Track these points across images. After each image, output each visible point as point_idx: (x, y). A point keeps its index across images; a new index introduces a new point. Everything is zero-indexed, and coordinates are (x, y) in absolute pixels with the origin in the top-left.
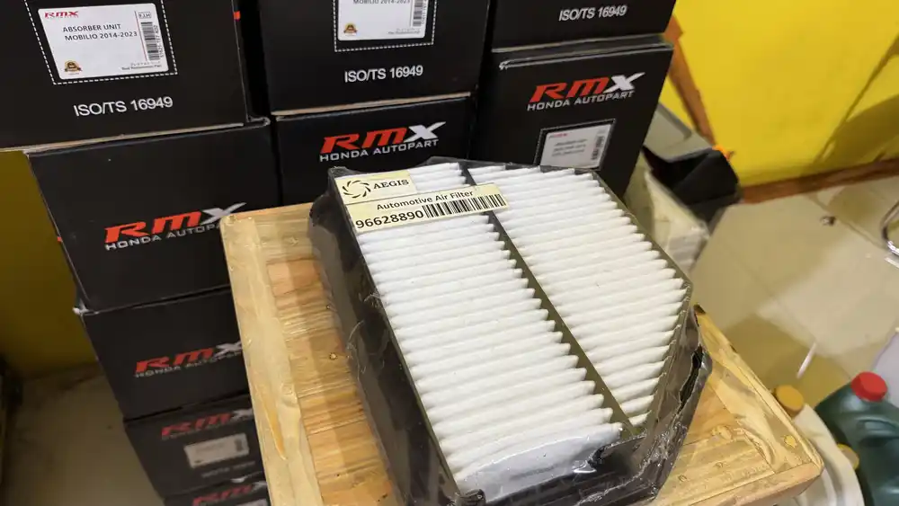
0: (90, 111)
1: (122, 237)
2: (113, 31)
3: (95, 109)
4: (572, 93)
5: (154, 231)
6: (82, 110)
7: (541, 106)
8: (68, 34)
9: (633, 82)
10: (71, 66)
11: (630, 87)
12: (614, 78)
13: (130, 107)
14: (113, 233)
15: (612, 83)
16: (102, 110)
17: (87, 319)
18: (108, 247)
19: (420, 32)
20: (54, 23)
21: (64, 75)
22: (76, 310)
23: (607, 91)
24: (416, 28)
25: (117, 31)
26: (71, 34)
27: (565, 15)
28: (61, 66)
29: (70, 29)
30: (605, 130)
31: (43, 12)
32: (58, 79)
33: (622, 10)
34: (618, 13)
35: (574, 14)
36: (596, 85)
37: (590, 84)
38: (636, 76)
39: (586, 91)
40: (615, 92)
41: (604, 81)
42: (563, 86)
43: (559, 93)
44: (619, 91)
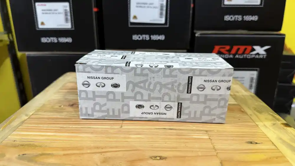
2: (56, 12)
3: (48, 40)
4: (233, 51)
6: (44, 40)
8: (43, 12)
9: (265, 50)
10: (43, 24)
11: (264, 53)
12: (255, 47)
13: (58, 41)
15: (253, 50)
16: (50, 41)
19: (163, 21)
20: (40, 7)
21: (40, 26)
23: (252, 53)
24: (161, 19)
26: (45, 12)
27: (227, 18)
28: (39, 23)
29: (44, 10)
30: (254, 74)
31: (37, 4)
32: (38, 28)
33: (255, 18)
34: (253, 19)
35: (232, 18)
36: (246, 49)
37: (242, 48)
38: (267, 47)
39: (240, 52)
40: (256, 54)
41: (249, 48)
42: (228, 48)
43: (227, 51)
44: (258, 54)
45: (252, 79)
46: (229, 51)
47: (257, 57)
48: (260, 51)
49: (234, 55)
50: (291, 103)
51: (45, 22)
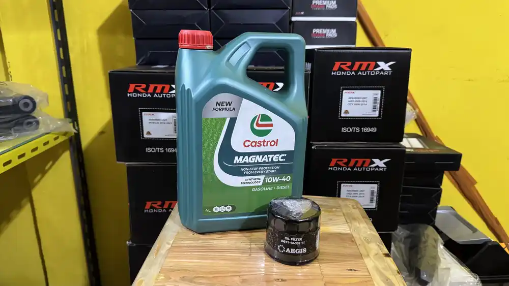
0: (151, 151)
1: (152, 208)
2: (164, 122)
3: (153, 150)
4: (352, 164)
5: (164, 207)
6: (149, 150)
7: (335, 169)
8: (150, 121)
9: (385, 163)
10: (149, 133)
11: (384, 166)
12: (374, 160)
13: (165, 151)
14: (149, 204)
15: (373, 163)
16: (155, 151)
17: (130, 247)
18: (145, 211)
20: (146, 117)
21: (145, 136)
22: (128, 242)
23: (371, 166)
25: (166, 122)
26: (152, 122)
27: (344, 130)
28: (145, 133)
29: (151, 120)
30: (375, 187)
31: (143, 113)
32: (143, 137)
33: (374, 130)
34: (372, 131)
35: (349, 130)
36: (364, 162)
37: (361, 161)
38: (386, 160)
39: (359, 165)
40: (375, 167)
41: (368, 161)
42: (345, 160)
43: (344, 163)
44: (377, 167)
45: (372, 192)
46: (347, 164)
47: (377, 169)
48: (379, 163)
49: (352, 168)
50: (436, 210)
51: (151, 133)
